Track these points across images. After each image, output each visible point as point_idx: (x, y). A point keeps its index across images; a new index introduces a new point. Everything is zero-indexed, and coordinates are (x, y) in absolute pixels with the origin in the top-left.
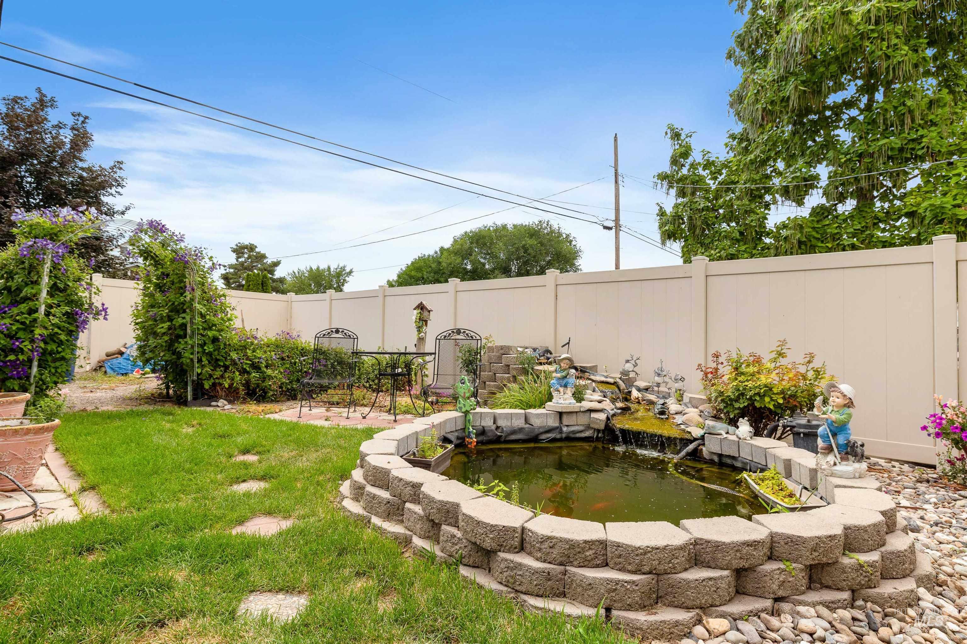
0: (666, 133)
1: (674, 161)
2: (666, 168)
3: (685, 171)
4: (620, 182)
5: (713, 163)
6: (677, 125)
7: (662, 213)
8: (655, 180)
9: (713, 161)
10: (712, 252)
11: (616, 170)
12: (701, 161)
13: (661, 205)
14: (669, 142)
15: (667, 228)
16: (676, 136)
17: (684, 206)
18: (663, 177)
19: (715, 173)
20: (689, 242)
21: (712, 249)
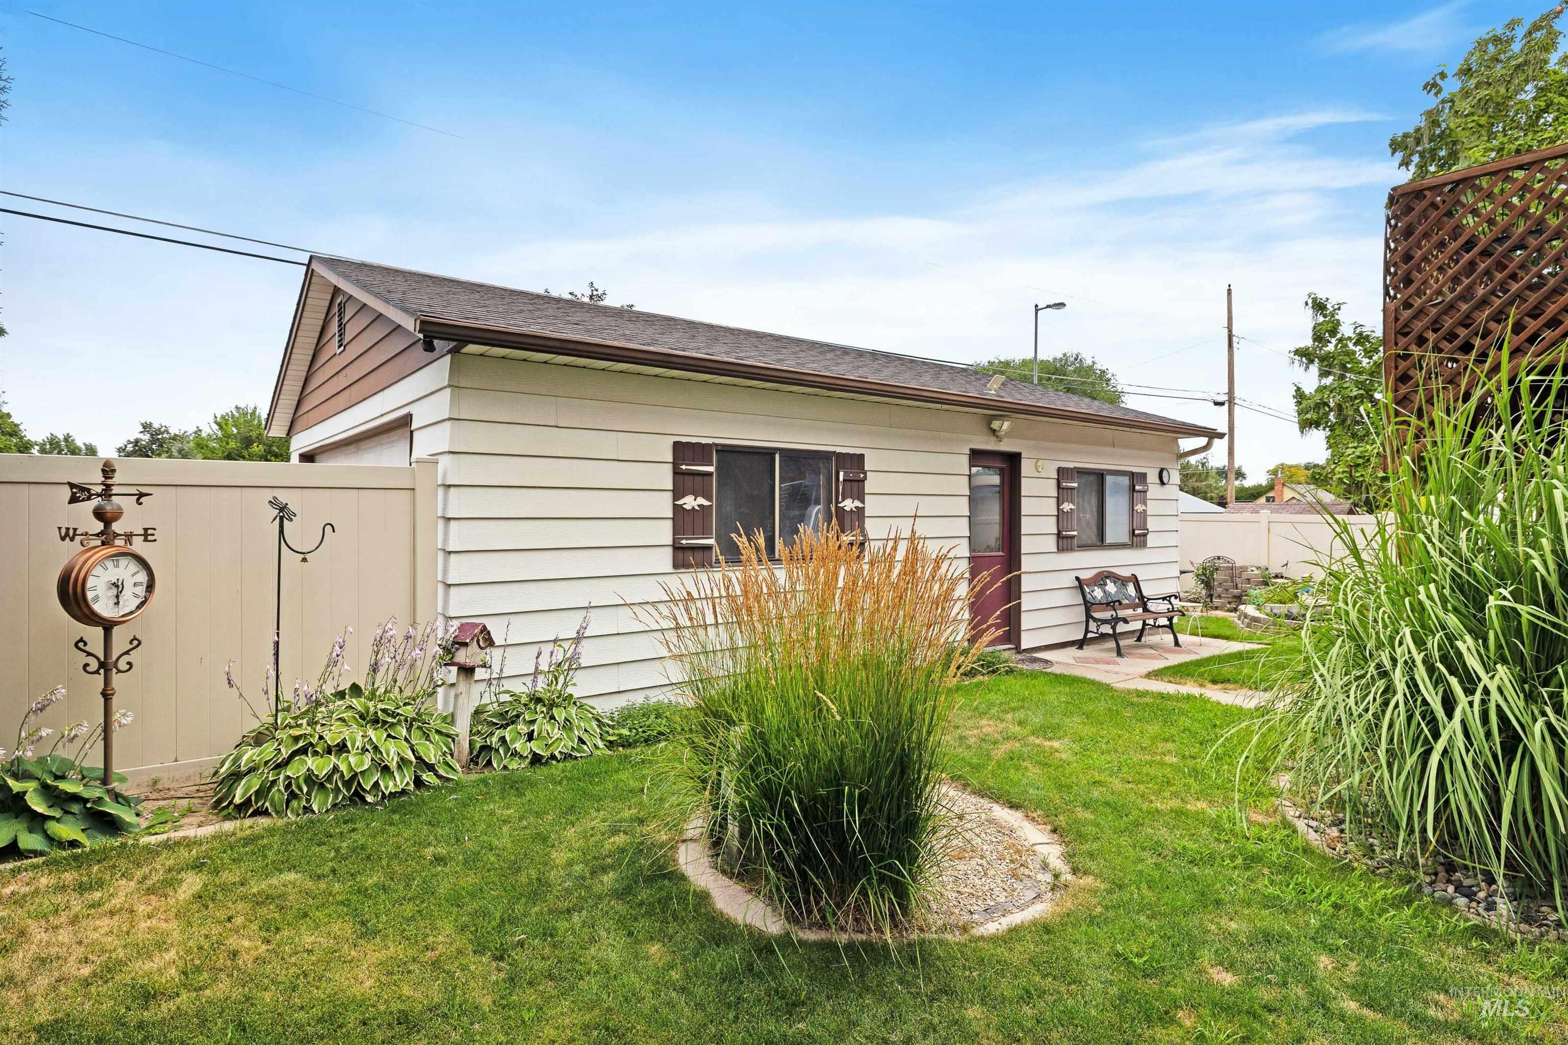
0: (1307, 304)
1: (1318, 337)
2: (1307, 342)
3: (1331, 347)
4: (1235, 345)
5: (1367, 338)
6: (1321, 295)
7: (1300, 395)
8: (1292, 355)
9: (1368, 336)
10: (1368, 447)
11: (1230, 331)
12: (1353, 336)
13: (1299, 385)
14: (1310, 312)
15: (1309, 416)
16: (1319, 306)
17: (1331, 392)
18: (1304, 354)
19: (1370, 352)
20: (1337, 432)
21: (1367, 443)
